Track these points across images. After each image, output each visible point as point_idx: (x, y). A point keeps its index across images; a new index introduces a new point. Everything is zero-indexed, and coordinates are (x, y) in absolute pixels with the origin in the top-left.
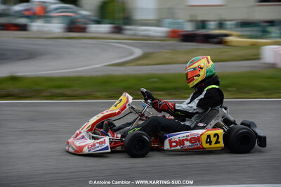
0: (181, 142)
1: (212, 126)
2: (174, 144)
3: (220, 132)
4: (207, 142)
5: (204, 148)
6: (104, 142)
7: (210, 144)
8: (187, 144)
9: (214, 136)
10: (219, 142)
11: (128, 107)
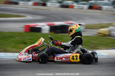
0: (61, 58)
1: (75, 52)
2: (58, 59)
3: (78, 55)
4: (72, 59)
5: (71, 61)
6: (30, 57)
7: (74, 60)
8: (64, 59)
9: (76, 57)
10: (77, 59)
11: (42, 43)
